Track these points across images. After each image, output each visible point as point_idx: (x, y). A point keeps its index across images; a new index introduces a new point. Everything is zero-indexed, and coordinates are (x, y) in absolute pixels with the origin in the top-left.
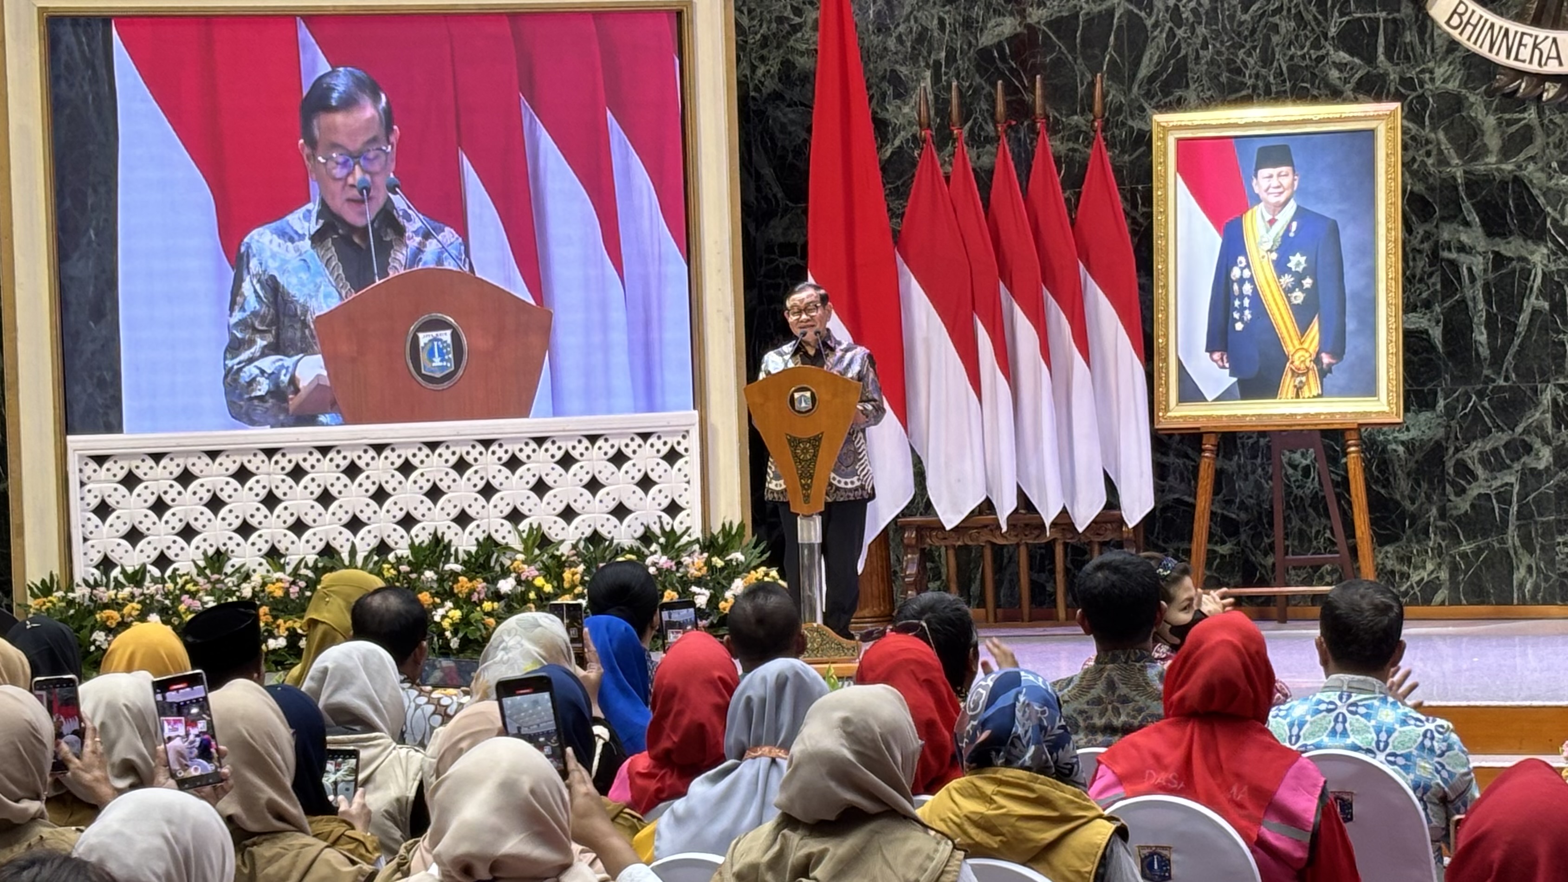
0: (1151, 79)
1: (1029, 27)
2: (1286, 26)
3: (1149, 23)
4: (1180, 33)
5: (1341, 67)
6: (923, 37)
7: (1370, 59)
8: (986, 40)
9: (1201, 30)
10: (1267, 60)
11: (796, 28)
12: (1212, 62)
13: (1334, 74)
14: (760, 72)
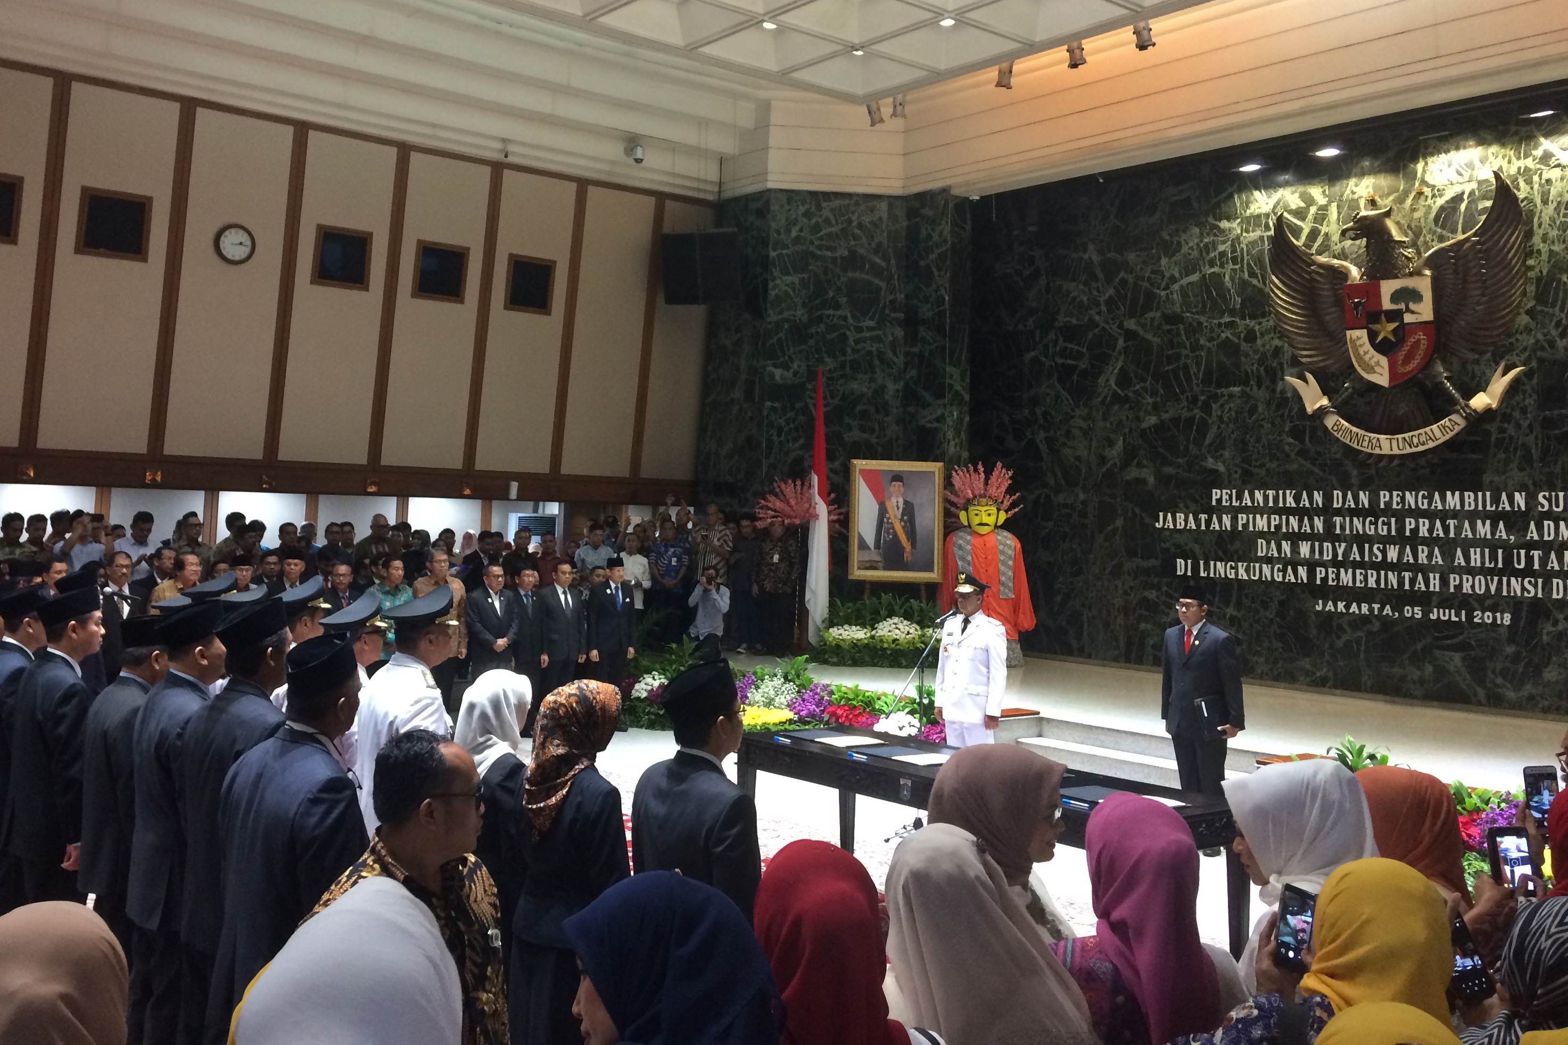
0: (1210, 445)
1: (1163, 422)
2: (1267, 426)
3: (1210, 422)
4: (1223, 426)
5: (1290, 444)
6: (1120, 423)
7: (1302, 442)
8: (1145, 425)
9: (1231, 425)
10: (1258, 440)
11: (1072, 417)
12: (1235, 440)
13: (1287, 448)
14: (1058, 433)
